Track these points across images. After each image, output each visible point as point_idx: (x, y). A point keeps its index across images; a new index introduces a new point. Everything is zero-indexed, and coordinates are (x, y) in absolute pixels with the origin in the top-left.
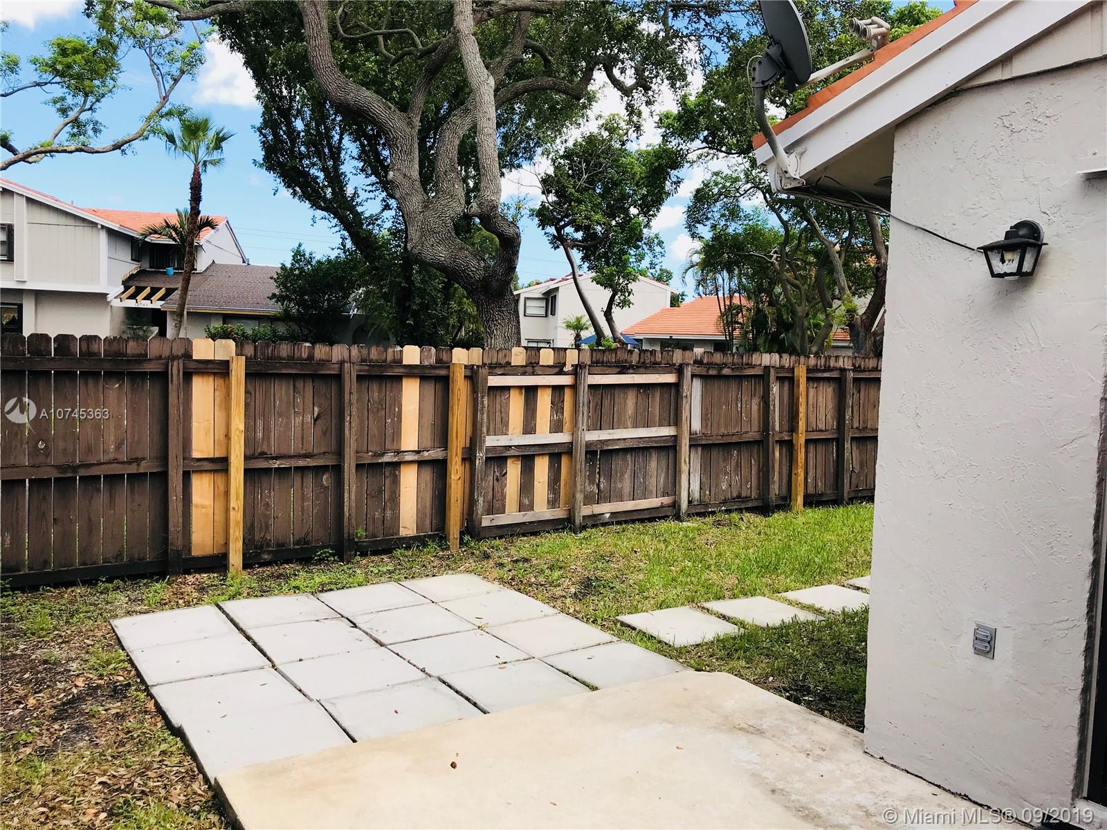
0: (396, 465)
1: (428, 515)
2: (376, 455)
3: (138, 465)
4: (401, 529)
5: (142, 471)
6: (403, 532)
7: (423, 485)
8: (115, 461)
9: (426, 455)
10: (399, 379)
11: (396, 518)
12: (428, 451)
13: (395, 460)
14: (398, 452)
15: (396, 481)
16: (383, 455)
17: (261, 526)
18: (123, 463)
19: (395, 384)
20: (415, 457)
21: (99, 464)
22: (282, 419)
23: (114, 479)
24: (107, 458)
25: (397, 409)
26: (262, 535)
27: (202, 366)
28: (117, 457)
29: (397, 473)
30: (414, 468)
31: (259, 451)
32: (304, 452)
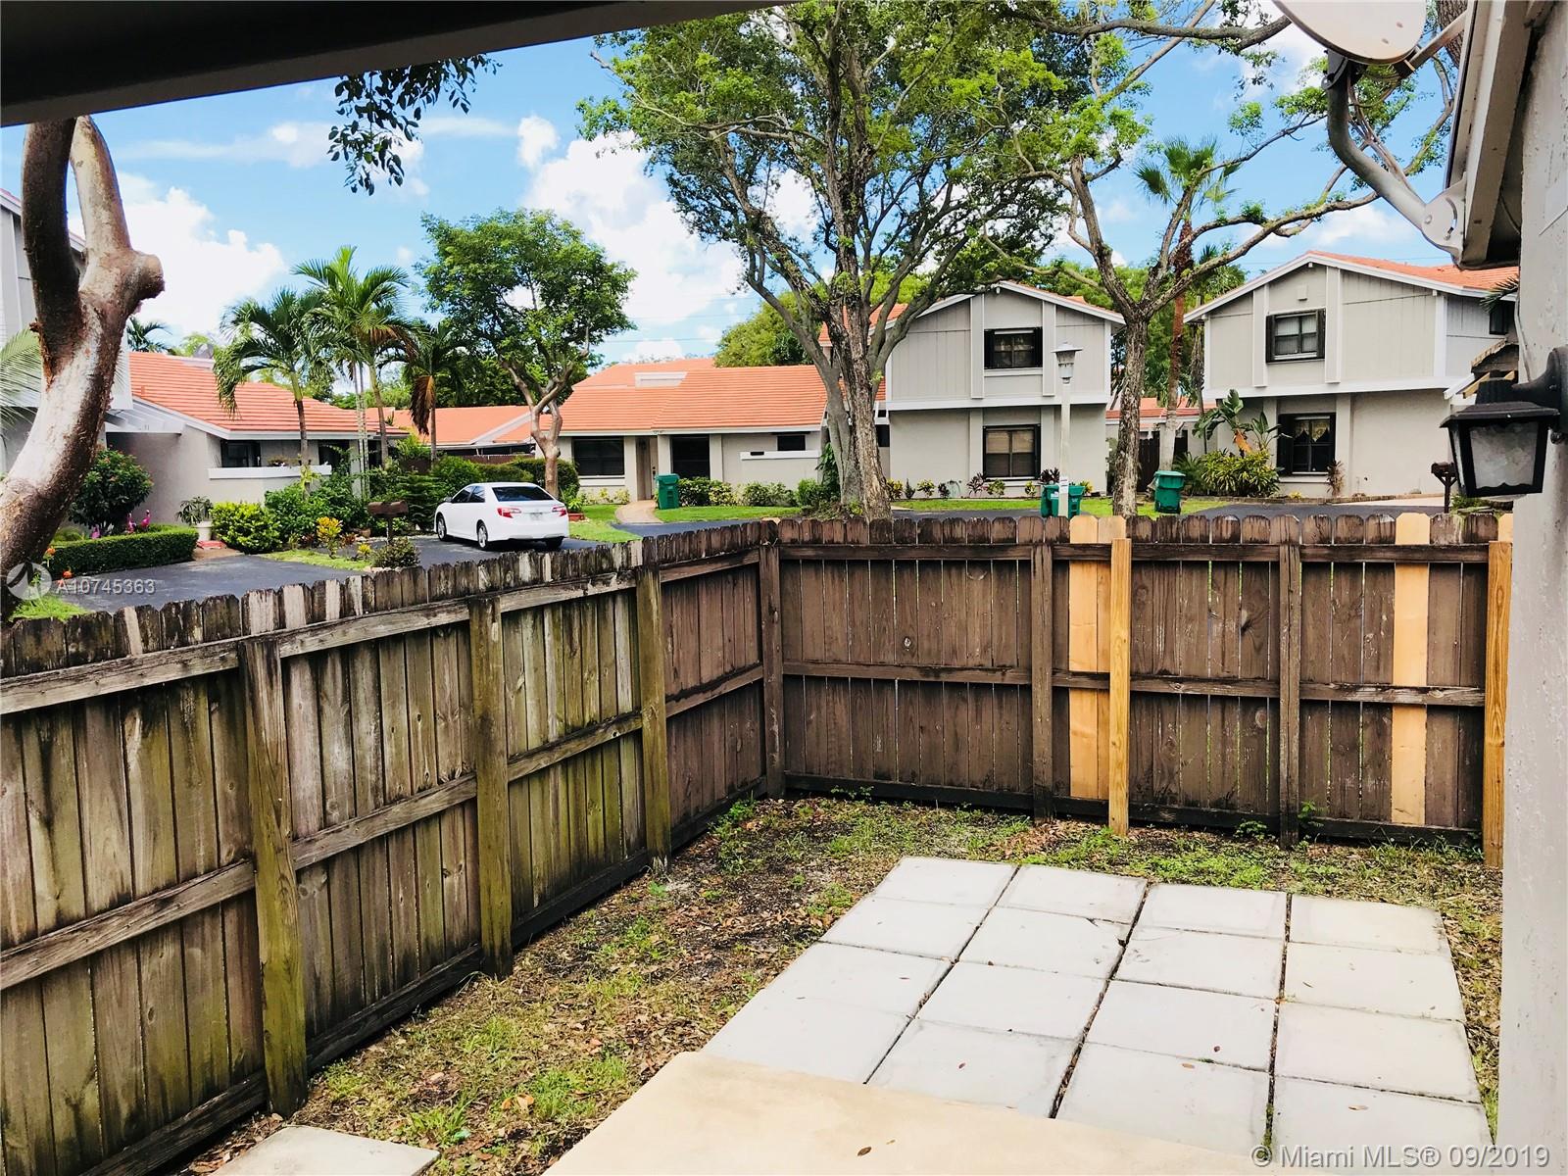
0: (1385, 708)
1: (1449, 798)
2: (1342, 688)
3: (1004, 674)
4: (1394, 813)
5: (1007, 681)
6: (1398, 819)
7: (1437, 746)
8: (981, 668)
9: (1439, 697)
10: (1387, 568)
11: (1384, 794)
12: (1442, 690)
13: (1379, 699)
14: (1385, 687)
15: (1383, 734)
16: (1355, 688)
17: (1163, 772)
18: (987, 670)
19: (1380, 578)
20: (1419, 699)
21: (962, 669)
22: (1193, 626)
23: (980, 688)
24: (971, 663)
25: (1384, 618)
26: (1164, 785)
27: (1079, 552)
28: (983, 662)
29: (1385, 720)
30: (1421, 716)
31: (1159, 668)
32: (1225, 674)
